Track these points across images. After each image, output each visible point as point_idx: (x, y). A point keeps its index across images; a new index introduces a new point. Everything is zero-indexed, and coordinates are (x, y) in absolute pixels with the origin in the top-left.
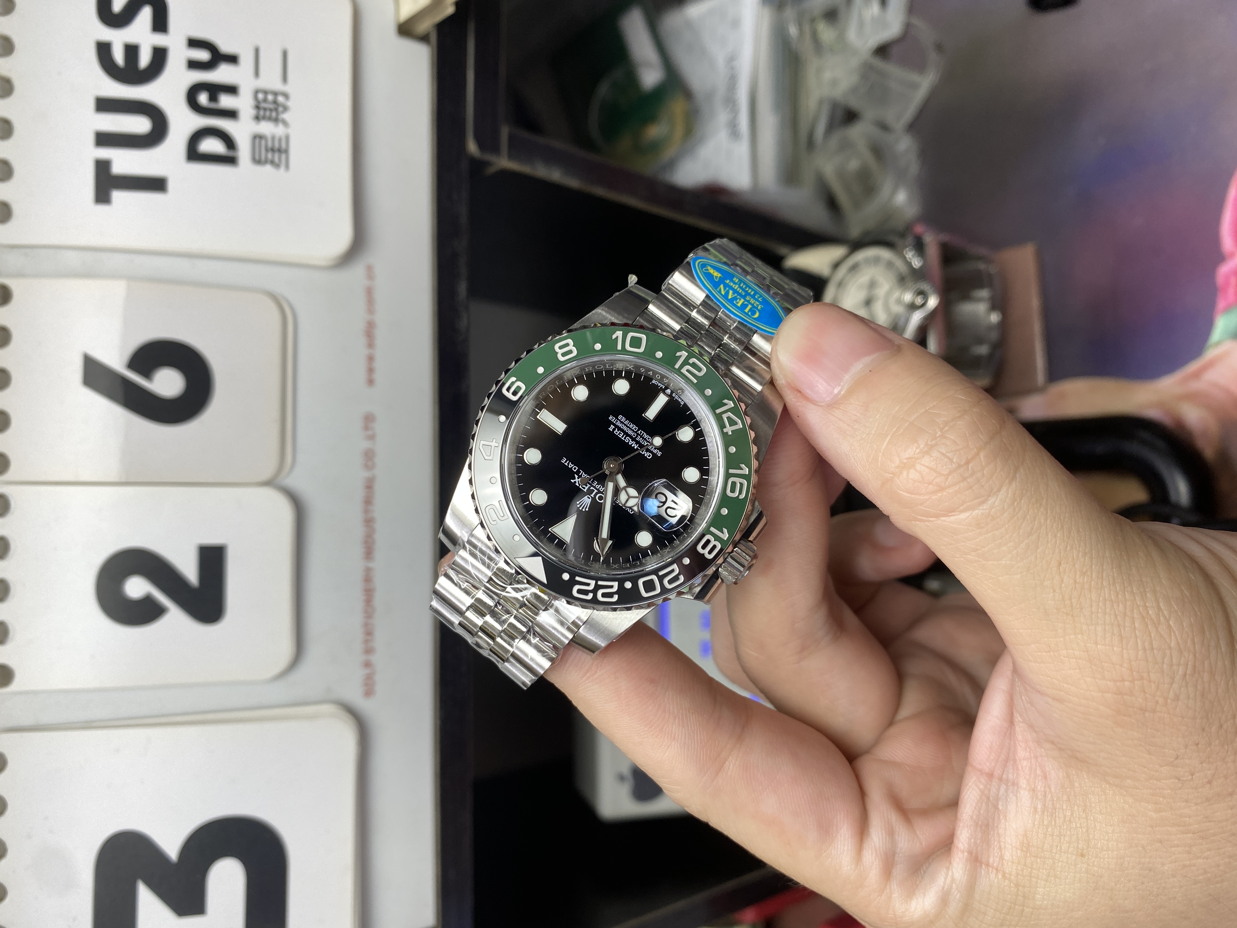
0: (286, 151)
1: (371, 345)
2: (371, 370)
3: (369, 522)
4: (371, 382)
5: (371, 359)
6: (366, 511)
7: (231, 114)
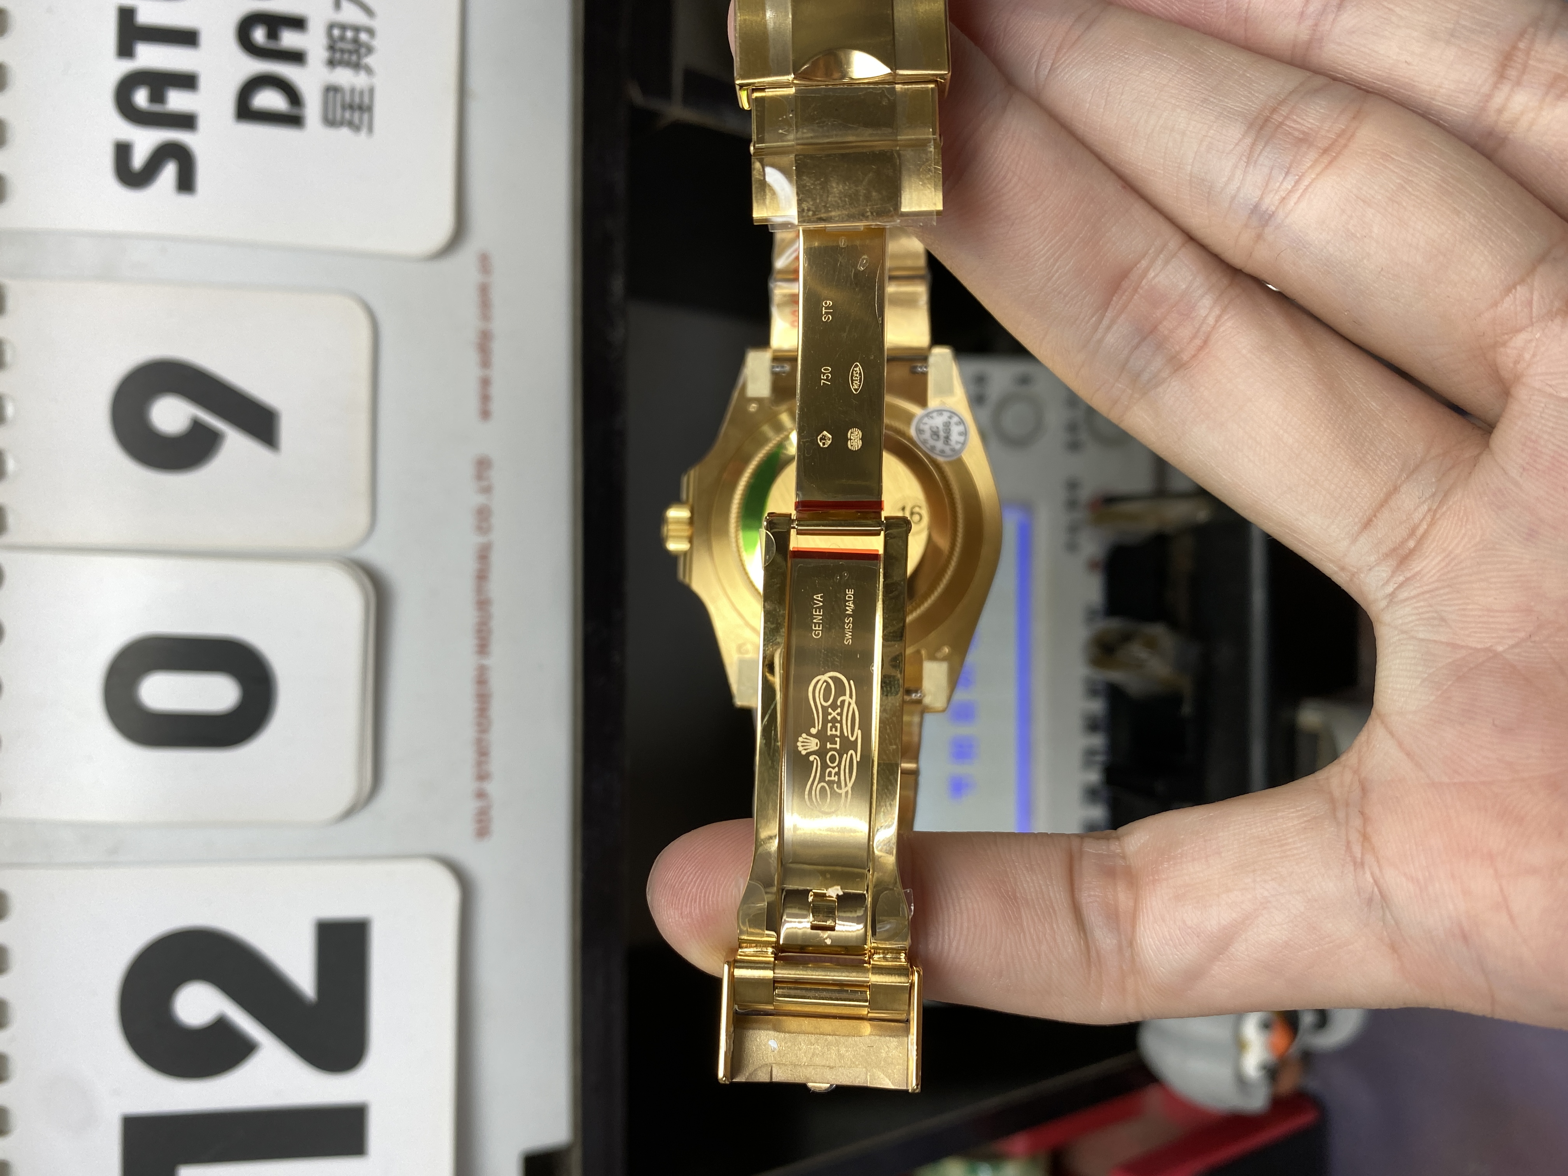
1: (485, 365)
2: (485, 398)
3: (483, 604)
4: (486, 414)
5: (485, 382)
6: (479, 590)
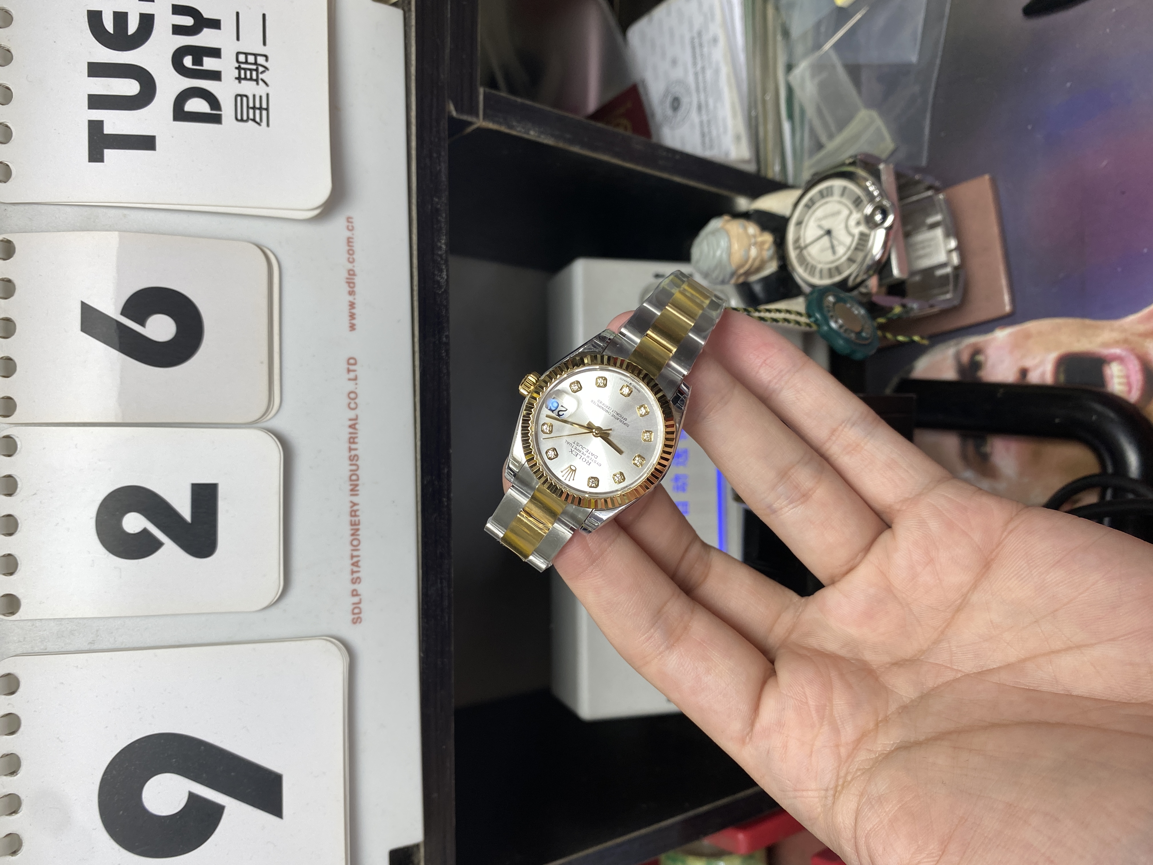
0: (267, 109)
1: (351, 293)
2: (352, 316)
3: (353, 459)
4: (352, 327)
5: (352, 305)
6: (350, 449)
7: (216, 76)
